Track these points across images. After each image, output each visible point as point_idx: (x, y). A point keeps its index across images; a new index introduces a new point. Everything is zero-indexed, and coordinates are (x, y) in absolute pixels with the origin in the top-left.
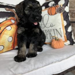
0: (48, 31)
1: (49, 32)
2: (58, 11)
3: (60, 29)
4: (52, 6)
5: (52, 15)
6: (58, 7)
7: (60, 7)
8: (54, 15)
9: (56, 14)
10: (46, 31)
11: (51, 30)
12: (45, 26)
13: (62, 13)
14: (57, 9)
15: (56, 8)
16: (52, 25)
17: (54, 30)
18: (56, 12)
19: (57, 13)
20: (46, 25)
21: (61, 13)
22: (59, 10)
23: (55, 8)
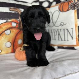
0: (57, 30)
1: (58, 32)
2: (71, 7)
3: (72, 29)
4: (64, 1)
5: (63, 11)
6: (72, 3)
7: (75, 2)
8: (66, 12)
9: (68, 10)
10: (55, 31)
11: (61, 30)
12: (54, 25)
13: (76, 9)
14: (70, 5)
15: (69, 3)
16: (62, 24)
17: (64, 29)
18: (68, 9)
19: (70, 10)
20: (55, 23)
21: (74, 9)
22: (73, 6)
23: (67, 3)
